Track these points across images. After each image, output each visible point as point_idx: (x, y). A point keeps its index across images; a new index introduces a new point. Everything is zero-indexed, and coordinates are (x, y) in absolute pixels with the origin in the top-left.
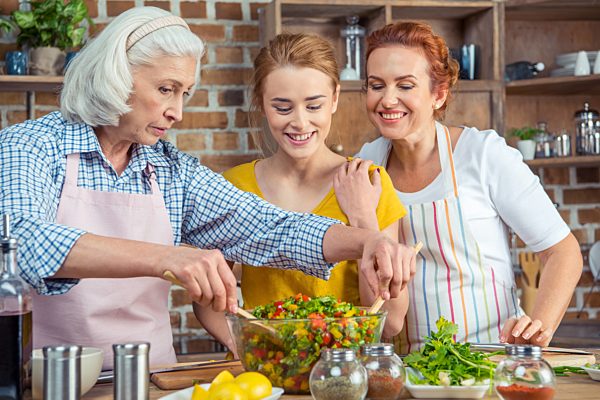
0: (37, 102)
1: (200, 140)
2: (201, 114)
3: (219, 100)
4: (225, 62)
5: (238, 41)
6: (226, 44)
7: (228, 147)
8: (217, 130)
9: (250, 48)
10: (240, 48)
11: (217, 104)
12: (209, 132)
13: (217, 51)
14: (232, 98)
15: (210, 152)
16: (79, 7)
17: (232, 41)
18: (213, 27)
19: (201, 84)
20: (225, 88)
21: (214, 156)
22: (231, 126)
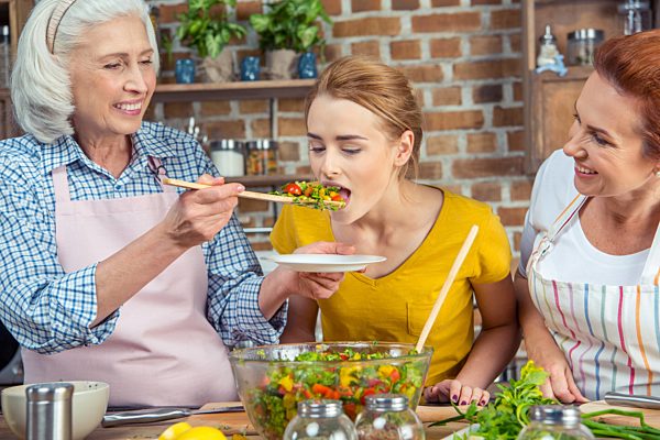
0: (280, 109)
1: (452, 142)
2: (453, 113)
3: (474, 96)
4: (480, 53)
5: (496, 28)
6: (482, 33)
7: (485, 149)
8: (472, 131)
9: (511, 36)
10: (499, 36)
11: (471, 102)
12: (462, 133)
13: (471, 42)
14: (490, 94)
15: (464, 155)
16: (314, 5)
17: (490, 29)
18: (467, 15)
19: (453, 80)
20: (481, 83)
21: (468, 160)
22: (488, 126)
